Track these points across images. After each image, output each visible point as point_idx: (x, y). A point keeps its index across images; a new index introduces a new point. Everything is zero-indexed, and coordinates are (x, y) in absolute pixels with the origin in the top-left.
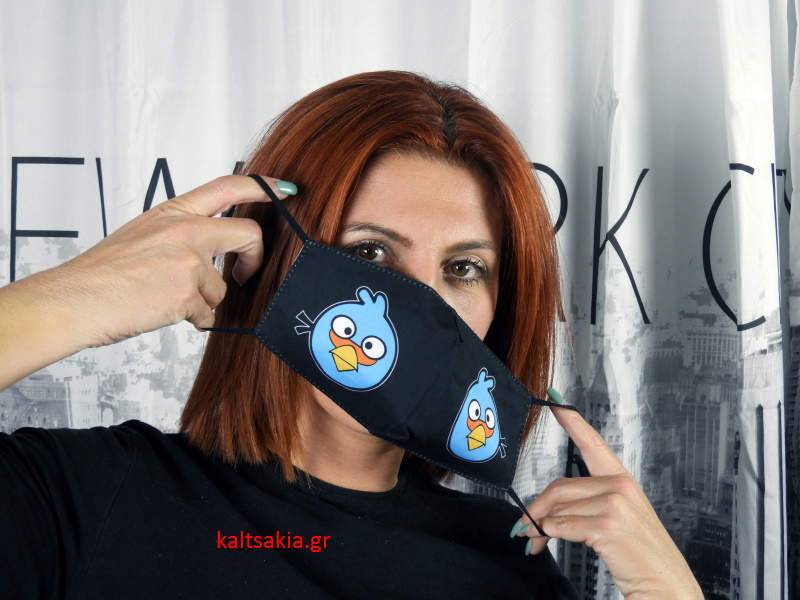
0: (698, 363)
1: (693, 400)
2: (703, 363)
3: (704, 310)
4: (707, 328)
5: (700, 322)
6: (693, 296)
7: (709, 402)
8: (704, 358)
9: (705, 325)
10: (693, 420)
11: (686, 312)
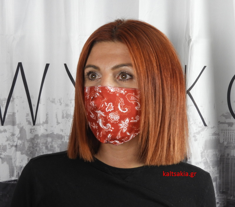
0: (226, 141)
1: (224, 156)
2: (228, 141)
3: (228, 121)
4: (230, 128)
5: (227, 125)
6: (223, 115)
7: (231, 156)
8: (228, 139)
9: (228, 127)
10: (224, 163)
11: (221, 122)
